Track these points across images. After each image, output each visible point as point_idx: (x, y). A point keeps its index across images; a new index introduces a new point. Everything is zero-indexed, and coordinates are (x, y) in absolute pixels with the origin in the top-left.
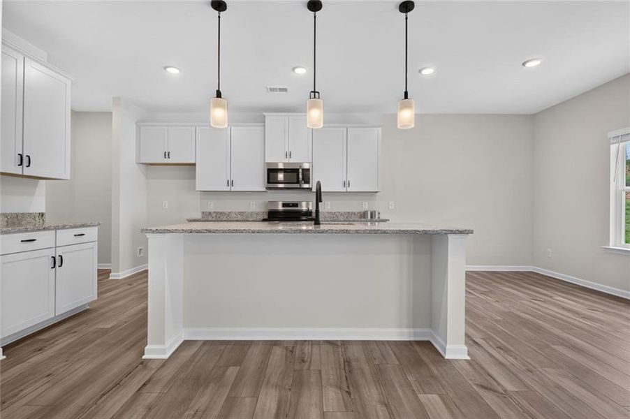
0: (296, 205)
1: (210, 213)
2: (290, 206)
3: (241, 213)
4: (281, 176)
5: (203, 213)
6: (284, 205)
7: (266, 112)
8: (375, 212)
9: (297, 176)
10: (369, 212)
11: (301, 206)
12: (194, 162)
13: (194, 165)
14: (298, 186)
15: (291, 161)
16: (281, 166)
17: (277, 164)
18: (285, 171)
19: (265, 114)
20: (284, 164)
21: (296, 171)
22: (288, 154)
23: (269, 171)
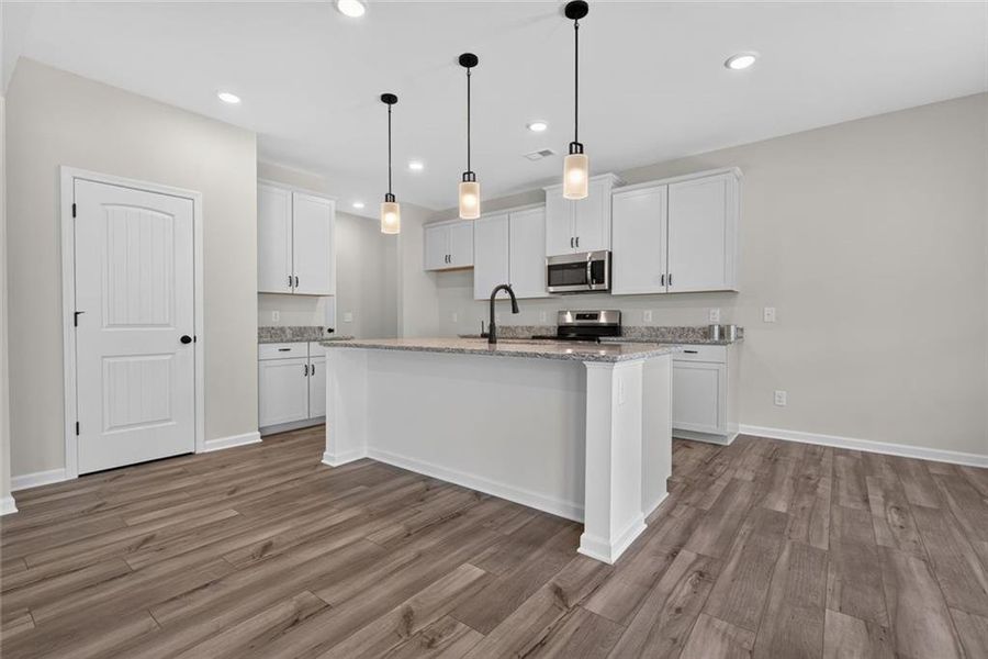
0: (595, 317)
2: (589, 318)
6: (579, 317)
7: (546, 185)
8: (729, 326)
10: (716, 328)
12: (472, 265)
13: (472, 268)
14: (586, 287)
15: (578, 250)
18: (569, 266)
19: (545, 188)
21: (584, 265)
22: (575, 242)
23: (551, 268)
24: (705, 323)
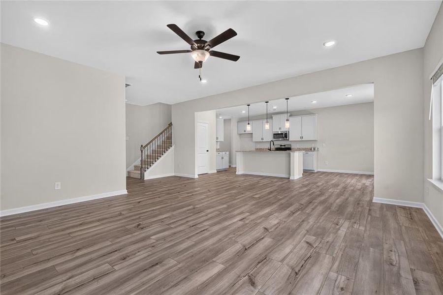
0: (284, 146)
6: (281, 146)
8: (316, 148)
10: (313, 148)
13: (252, 133)
14: (284, 139)
17: (276, 132)
21: (283, 134)
22: (280, 129)
23: (274, 134)
24: (310, 147)
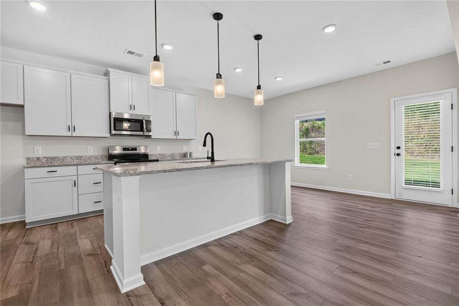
0: (135, 149)
1: (38, 159)
2: (131, 150)
3: (79, 158)
4: (126, 125)
5: (28, 159)
6: (124, 149)
7: (109, 67)
9: (140, 126)
10: (189, 153)
11: (140, 150)
12: (22, 103)
13: (22, 106)
14: (141, 133)
15: (134, 112)
16: (126, 116)
17: (122, 114)
18: (129, 120)
19: (109, 69)
20: (131, 115)
21: (139, 121)
22: (132, 107)
23: (115, 119)
